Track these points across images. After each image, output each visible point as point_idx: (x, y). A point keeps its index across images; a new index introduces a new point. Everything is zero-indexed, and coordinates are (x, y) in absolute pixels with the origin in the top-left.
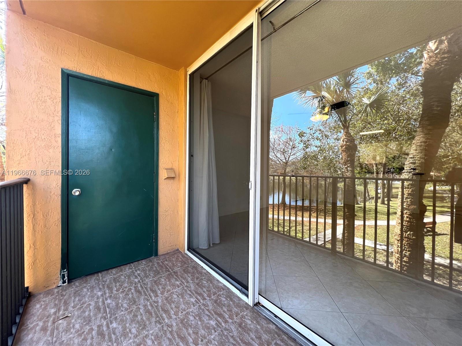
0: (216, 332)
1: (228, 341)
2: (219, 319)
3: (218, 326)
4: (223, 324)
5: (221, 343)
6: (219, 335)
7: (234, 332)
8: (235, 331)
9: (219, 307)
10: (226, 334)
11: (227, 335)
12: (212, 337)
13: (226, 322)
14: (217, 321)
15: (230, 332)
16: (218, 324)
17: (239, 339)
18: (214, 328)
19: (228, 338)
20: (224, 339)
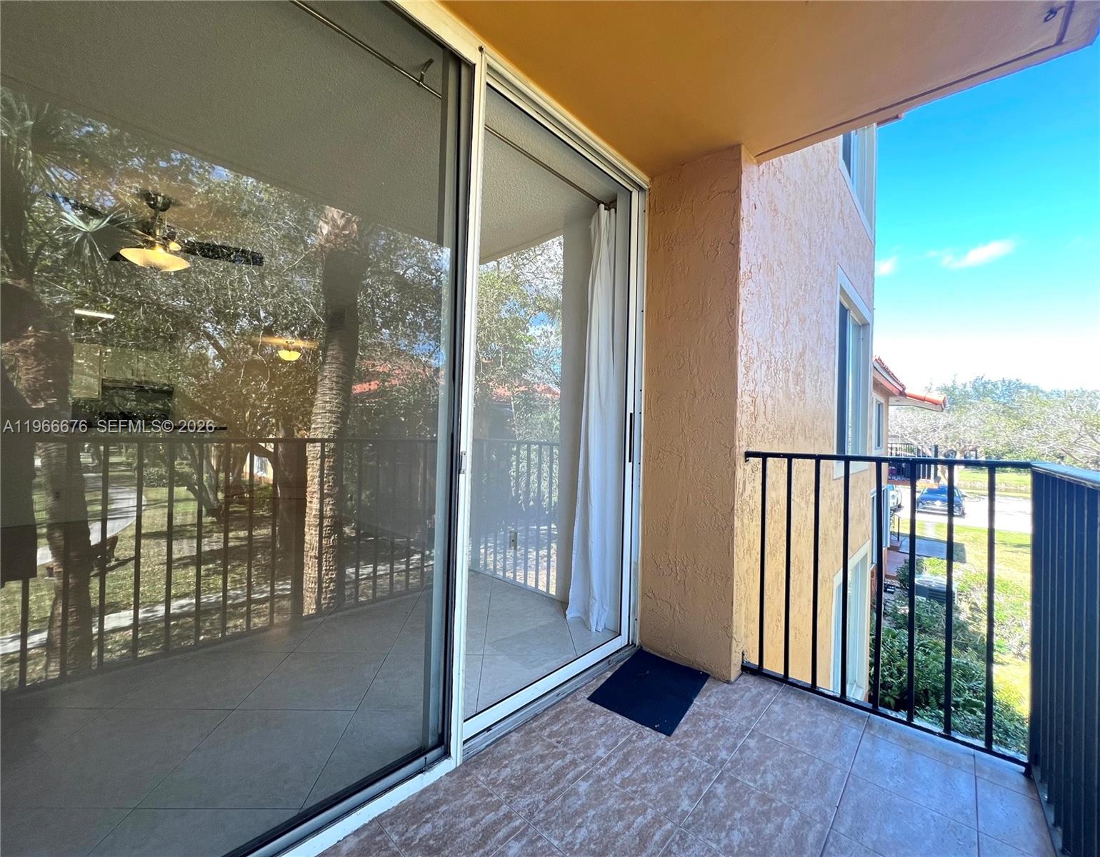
0: (540, 838)
1: (560, 809)
2: (500, 835)
3: (523, 834)
4: (517, 823)
5: (566, 822)
6: (548, 829)
7: (537, 798)
8: (531, 798)
9: (458, 840)
10: (542, 815)
11: (547, 813)
12: (556, 843)
13: (508, 817)
14: (506, 838)
15: (537, 807)
16: (517, 834)
17: (551, 790)
18: (531, 842)
19: (553, 809)
20: (557, 817)
